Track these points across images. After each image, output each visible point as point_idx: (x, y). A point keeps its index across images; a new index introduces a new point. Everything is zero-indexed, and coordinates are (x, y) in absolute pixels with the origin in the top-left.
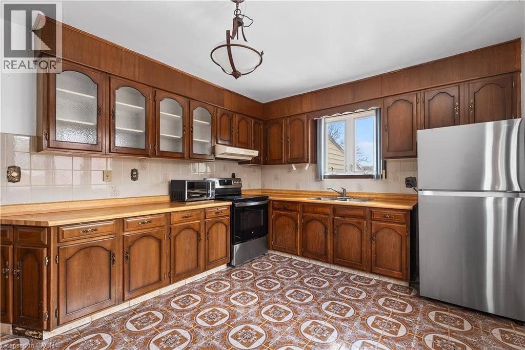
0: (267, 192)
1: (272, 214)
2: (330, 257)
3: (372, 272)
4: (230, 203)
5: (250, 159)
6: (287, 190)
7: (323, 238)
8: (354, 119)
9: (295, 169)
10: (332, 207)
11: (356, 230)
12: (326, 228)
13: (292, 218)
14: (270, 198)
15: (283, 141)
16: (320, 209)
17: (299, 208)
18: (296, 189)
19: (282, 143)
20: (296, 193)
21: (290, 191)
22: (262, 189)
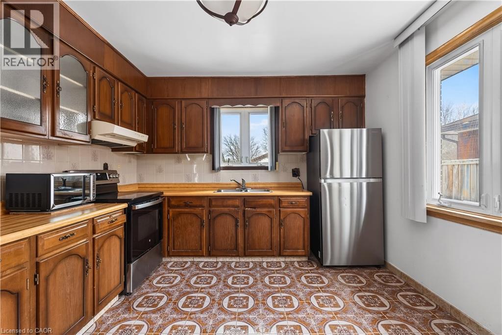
0: (147, 188)
1: (169, 213)
2: (241, 250)
3: (280, 255)
4: (125, 205)
5: (134, 144)
6: (175, 184)
7: (234, 231)
8: (249, 113)
9: (189, 159)
10: (243, 198)
11: (267, 218)
12: (237, 221)
13: (196, 215)
14: (166, 194)
15: (176, 127)
16: (230, 202)
17: (205, 203)
18: (187, 182)
19: (174, 129)
20: (187, 186)
21: (180, 184)
22: (139, 184)
